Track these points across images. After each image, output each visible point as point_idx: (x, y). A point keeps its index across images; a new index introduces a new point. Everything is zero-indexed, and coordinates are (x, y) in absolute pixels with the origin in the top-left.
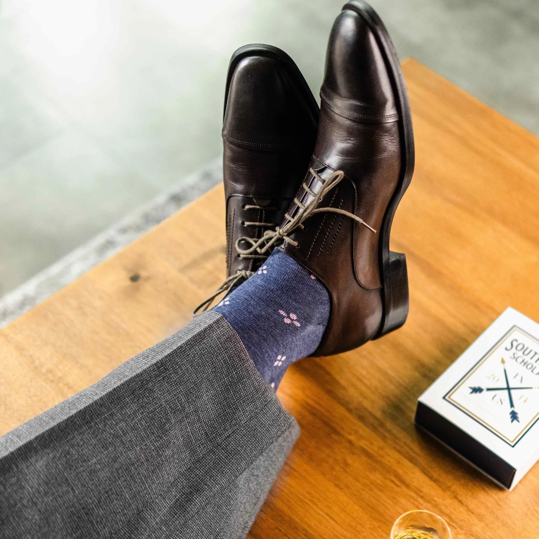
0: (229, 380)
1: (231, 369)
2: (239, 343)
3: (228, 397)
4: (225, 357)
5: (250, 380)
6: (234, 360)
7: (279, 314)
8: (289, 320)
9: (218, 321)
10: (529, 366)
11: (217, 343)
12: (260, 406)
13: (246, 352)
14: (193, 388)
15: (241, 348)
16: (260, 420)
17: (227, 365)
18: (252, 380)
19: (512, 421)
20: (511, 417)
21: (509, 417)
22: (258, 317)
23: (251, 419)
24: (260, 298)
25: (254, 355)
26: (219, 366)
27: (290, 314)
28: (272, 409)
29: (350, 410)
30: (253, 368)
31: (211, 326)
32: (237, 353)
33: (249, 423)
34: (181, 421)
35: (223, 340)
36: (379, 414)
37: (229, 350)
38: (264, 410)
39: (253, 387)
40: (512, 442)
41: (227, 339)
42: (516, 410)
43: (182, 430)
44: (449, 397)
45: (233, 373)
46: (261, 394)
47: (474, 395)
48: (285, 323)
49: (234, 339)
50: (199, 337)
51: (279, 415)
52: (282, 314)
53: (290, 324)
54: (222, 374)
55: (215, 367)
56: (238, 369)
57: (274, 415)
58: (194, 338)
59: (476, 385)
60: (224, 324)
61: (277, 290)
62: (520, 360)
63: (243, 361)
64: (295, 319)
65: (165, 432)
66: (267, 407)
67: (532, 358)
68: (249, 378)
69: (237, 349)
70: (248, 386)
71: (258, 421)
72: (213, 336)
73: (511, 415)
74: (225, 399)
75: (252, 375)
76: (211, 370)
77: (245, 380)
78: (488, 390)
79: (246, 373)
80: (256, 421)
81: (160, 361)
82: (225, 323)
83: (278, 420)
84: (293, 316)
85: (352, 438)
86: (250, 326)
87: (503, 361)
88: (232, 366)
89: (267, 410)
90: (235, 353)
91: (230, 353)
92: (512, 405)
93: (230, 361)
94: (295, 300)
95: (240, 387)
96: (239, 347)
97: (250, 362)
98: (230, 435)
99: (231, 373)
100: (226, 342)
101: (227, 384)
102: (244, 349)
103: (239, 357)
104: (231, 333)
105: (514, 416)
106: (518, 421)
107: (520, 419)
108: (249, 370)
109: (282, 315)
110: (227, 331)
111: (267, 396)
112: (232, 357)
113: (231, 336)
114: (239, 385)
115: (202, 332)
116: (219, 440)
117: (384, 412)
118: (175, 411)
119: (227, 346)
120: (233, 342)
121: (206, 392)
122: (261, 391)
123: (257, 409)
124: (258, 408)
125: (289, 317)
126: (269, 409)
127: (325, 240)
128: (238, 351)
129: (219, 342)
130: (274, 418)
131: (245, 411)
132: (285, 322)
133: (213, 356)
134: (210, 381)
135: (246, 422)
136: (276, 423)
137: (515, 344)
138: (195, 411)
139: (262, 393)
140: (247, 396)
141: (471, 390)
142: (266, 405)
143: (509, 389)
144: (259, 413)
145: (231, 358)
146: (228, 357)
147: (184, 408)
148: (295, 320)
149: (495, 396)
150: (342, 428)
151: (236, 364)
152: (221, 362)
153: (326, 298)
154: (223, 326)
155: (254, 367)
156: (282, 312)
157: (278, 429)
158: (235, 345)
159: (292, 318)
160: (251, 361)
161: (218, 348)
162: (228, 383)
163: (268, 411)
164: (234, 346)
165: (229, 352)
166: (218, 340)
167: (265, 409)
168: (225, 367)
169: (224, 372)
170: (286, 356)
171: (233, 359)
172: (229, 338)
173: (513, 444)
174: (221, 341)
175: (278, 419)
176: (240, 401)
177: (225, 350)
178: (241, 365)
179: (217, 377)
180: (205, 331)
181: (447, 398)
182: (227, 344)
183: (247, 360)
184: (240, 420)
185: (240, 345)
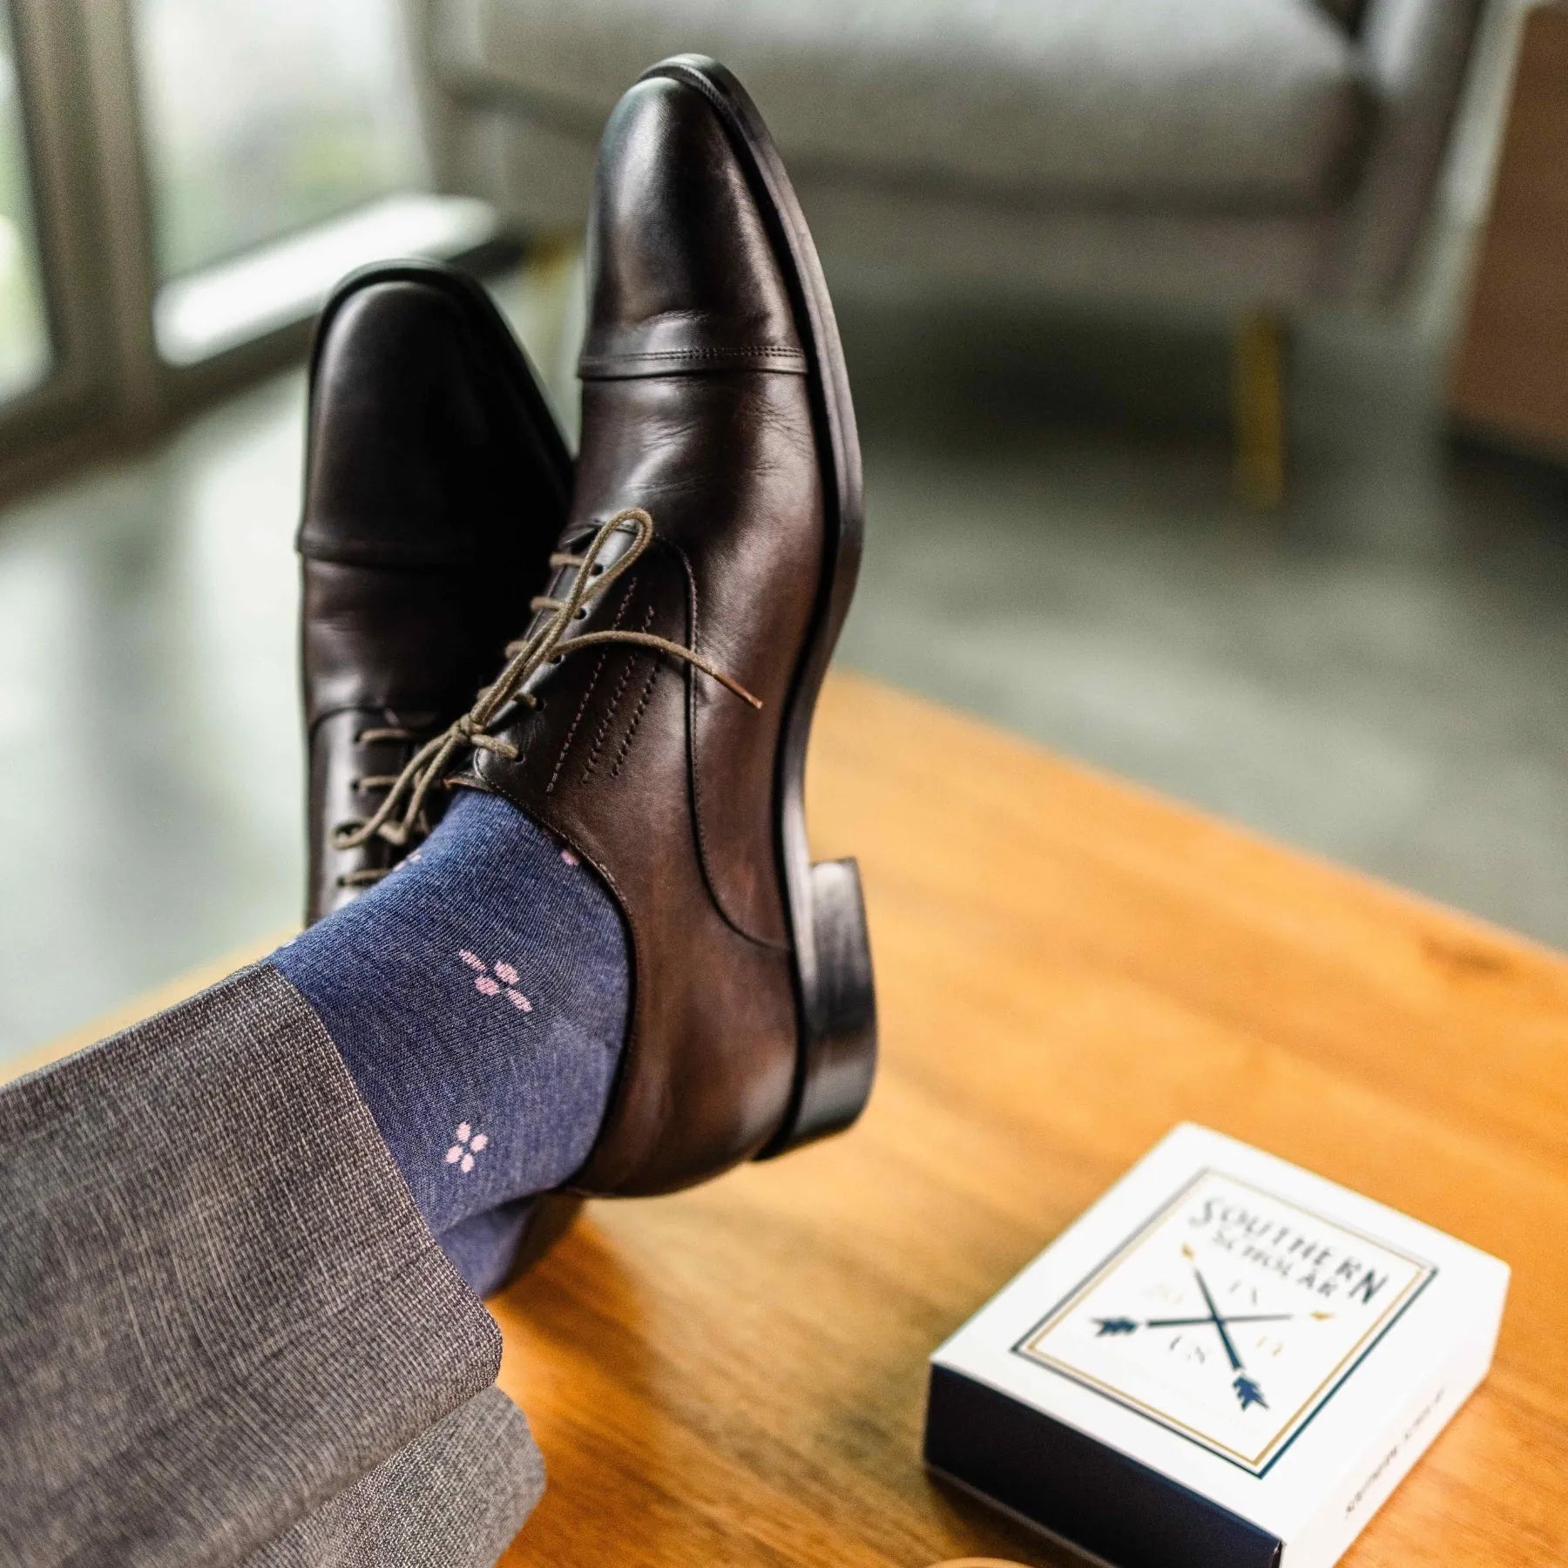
0: (286, 1164)
1: (294, 1128)
2: (322, 1044)
3: (281, 1221)
4: (275, 1085)
5: (357, 1168)
6: (305, 1100)
7: (458, 963)
8: (493, 982)
9: (253, 979)
10: (1272, 1263)
11: (249, 1040)
12: (392, 1263)
13: (345, 1077)
14: (155, 1172)
15: (331, 1062)
16: (391, 1309)
17: (280, 1113)
18: (365, 1171)
19: (1244, 1406)
20: (1240, 1395)
21: (1232, 1397)
22: (390, 970)
23: (358, 1302)
24: (396, 914)
25: (373, 1094)
26: (250, 1115)
27: (495, 962)
28: (434, 1279)
29: (708, 1437)
30: (369, 1131)
31: (230, 990)
32: (317, 1076)
33: (351, 1313)
34: (102, 1280)
35: (268, 1030)
36: (804, 1446)
37: (287, 1063)
38: (408, 1277)
39: (367, 1193)
40: (1256, 1462)
41: (282, 1028)
42: (1251, 1373)
43: (104, 1311)
44: (1031, 1347)
45: (299, 1140)
46: (395, 1223)
47: (1109, 1339)
48: (478, 993)
49: (307, 1030)
50: (186, 1020)
51: (459, 1302)
52: (469, 961)
53: (495, 996)
54: (261, 1140)
55: (236, 1116)
56: (317, 1129)
57: (441, 1300)
58: (170, 1021)
59: (1114, 1314)
60: (275, 985)
61: (452, 890)
62: (1240, 1247)
63: (336, 1103)
64: (511, 983)
65: (42, 1304)
66: (418, 1268)
67: (1276, 1241)
68: (355, 1162)
69: (316, 1062)
70: (350, 1187)
71: (385, 1312)
72: (235, 1020)
73: (1238, 1389)
74: (269, 1226)
75: (366, 1155)
76: (224, 1123)
77: (343, 1169)
78: (1153, 1324)
79: (345, 1143)
80: (376, 1312)
81: (43, 1079)
82: (279, 986)
83: (457, 1320)
84: (506, 972)
85: (720, 1513)
86: (361, 995)
87: (1187, 1252)
88: (297, 1118)
89: (417, 1278)
90: (307, 1075)
91: (292, 1075)
92: (1236, 1363)
93: (289, 1101)
94: (512, 924)
95: (322, 1188)
96: (322, 1058)
97: (360, 1112)
98: (280, 1351)
99: (291, 1139)
100: (280, 1037)
101: (276, 1177)
102: (339, 1064)
103: (321, 1089)
104: (297, 1013)
105: (1248, 1392)
106: (1264, 1405)
107: (1267, 1399)
108: (356, 1138)
109: (468, 967)
110: (285, 1006)
111: (419, 1230)
112: (298, 1087)
113: (295, 1022)
114: (319, 1183)
115: (200, 1005)
116: (241, 1364)
117: (821, 1439)
118: (82, 1239)
119: (280, 1052)
120: (304, 1039)
121: (203, 1194)
122: (397, 1213)
123: (381, 1269)
124: (386, 1267)
125: (491, 974)
126: (425, 1278)
127: (602, 735)
128: (319, 1069)
129: (255, 1037)
130: (441, 1309)
131: (337, 1272)
132: (481, 988)
133: (233, 1079)
134: (216, 1158)
135: (340, 1312)
136: (449, 1329)
137: (1217, 1211)
138: (160, 1253)
139: (400, 1219)
140: (346, 1221)
141: (1098, 1328)
142: (413, 1263)
143: (1217, 1321)
144: (389, 1284)
145: (293, 1090)
146: (284, 1087)
147: (116, 1233)
148: (513, 988)
149: (1177, 1340)
150: (686, 1487)
151: (309, 1111)
152: (260, 1102)
153: (612, 936)
154: (269, 993)
155: (374, 1129)
156: (468, 957)
157: (455, 1350)
158: (310, 1050)
159: (503, 976)
160: (365, 1109)
161: (251, 1054)
162: (282, 1174)
163: (421, 1284)
164: (305, 1053)
165: (290, 1069)
166: (252, 1031)
167: (410, 1274)
168: (274, 1118)
169: (267, 1136)
170: (488, 1135)
171: (301, 1094)
172: (289, 1026)
173: (1258, 1469)
174: (261, 1033)
175: (458, 1316)
176: (320, 1237)
177: (272, 1063)
178: (327, 1117)
179: (243, 1149)
180: (207, 1002)
181: (1024, 1348)
182: (283, 1043)
183: (350, 1104)
184: (320, 1301)
185: (325, 1050)
